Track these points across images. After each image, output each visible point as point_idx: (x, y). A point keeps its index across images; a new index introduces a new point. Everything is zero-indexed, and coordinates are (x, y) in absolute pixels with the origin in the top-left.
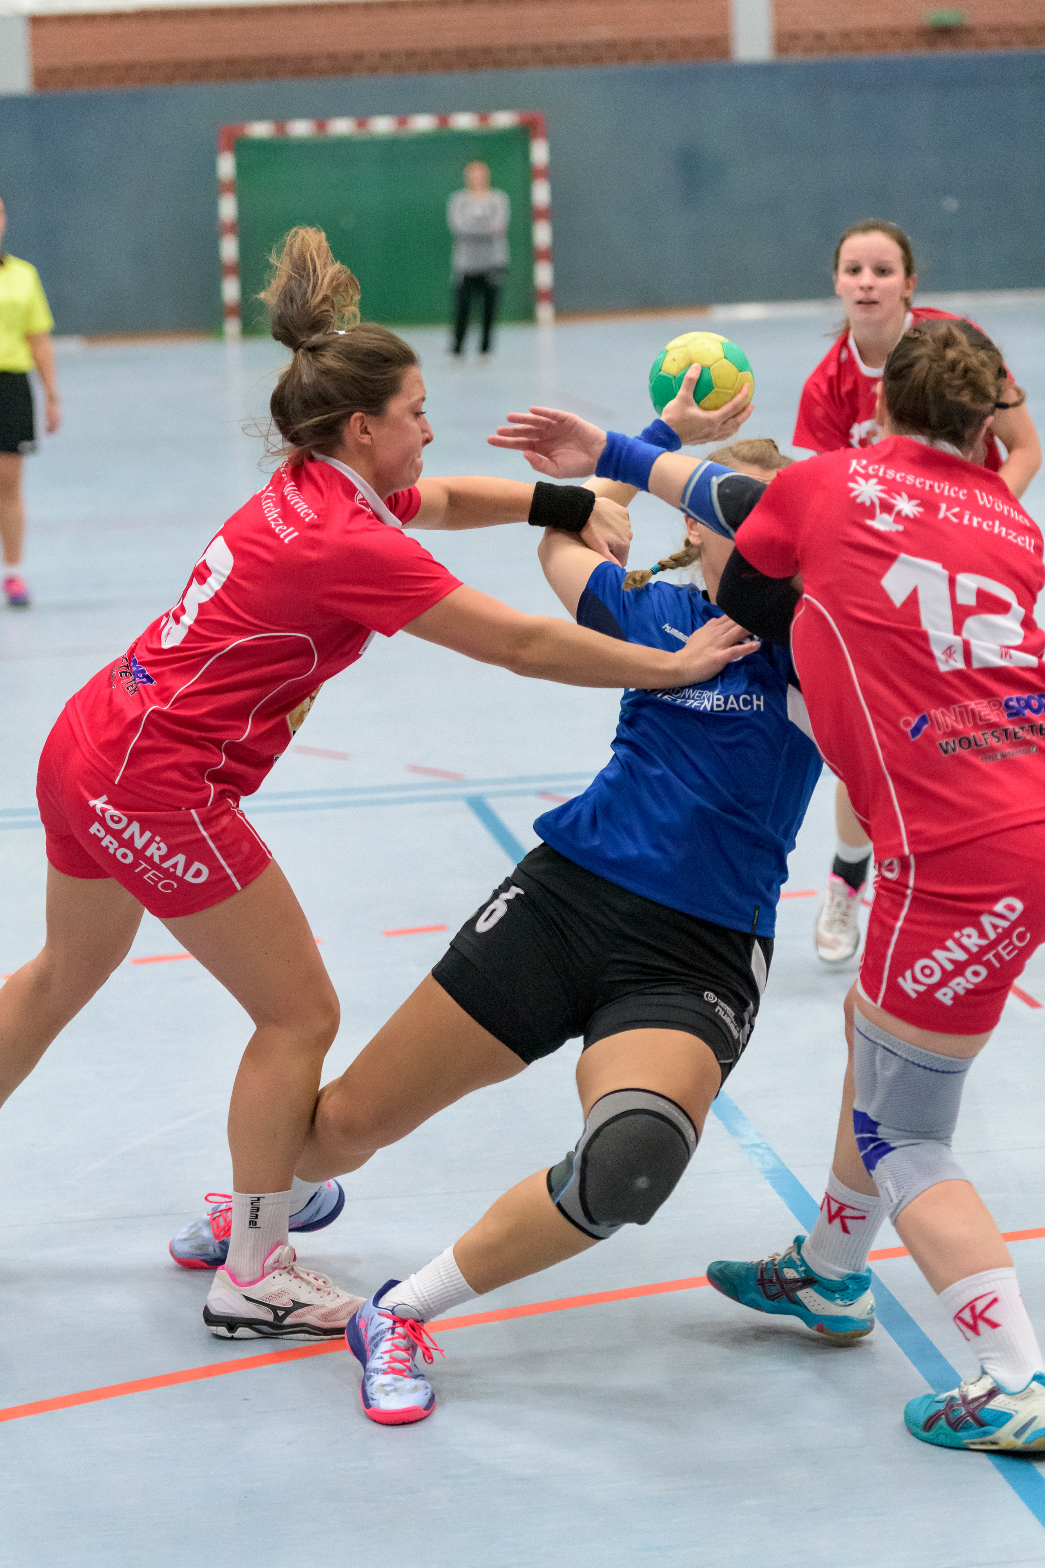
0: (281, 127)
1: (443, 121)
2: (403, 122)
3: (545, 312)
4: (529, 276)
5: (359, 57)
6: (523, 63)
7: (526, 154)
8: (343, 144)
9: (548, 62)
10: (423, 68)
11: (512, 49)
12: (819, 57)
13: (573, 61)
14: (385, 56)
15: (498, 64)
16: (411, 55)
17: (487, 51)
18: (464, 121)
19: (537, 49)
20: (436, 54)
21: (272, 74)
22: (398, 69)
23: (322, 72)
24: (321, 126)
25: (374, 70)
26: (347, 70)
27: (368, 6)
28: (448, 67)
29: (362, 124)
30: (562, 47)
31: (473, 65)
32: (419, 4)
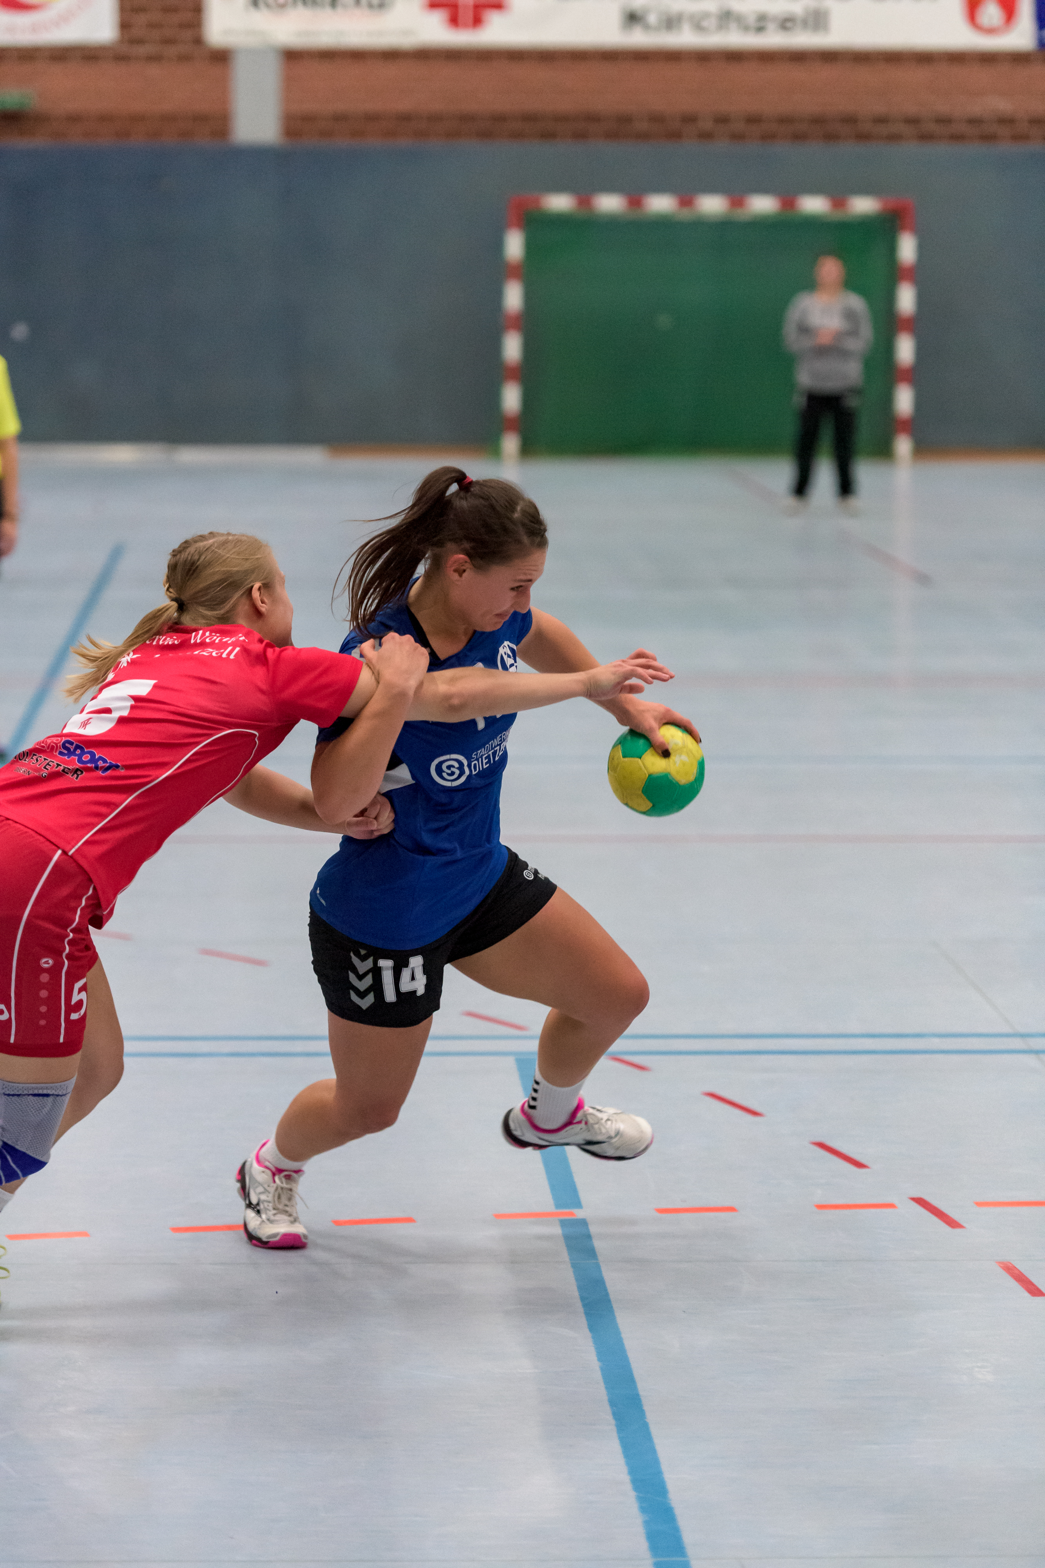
0: (584, 201)
1: (788, 203)
2: (737, 202)
3: (903, 446)
4: (888, 400)
5: (690, 119)
6: (894, 138)
7: (892, 248)
8: (663, 223)
9: (925, 137)
10: (768, 137)
11: (881, 120)
13: (957, 138)
14: (722, 120)
15: (863, 137)
16: (753, 120)
17: (850, 120)
18: (814, 205)
19: (912, 121)
20: (785, 120)
21: (580, 136)
22: (737, 137)
23: (644, 136)
24: (635, 202)
25: (706, 136)
26: (675, 135)
27: (703, 57)
28: (799, 137)
29: (686, 202)
30: (944, 120)
31: (831, 137)
32: (766, 57)
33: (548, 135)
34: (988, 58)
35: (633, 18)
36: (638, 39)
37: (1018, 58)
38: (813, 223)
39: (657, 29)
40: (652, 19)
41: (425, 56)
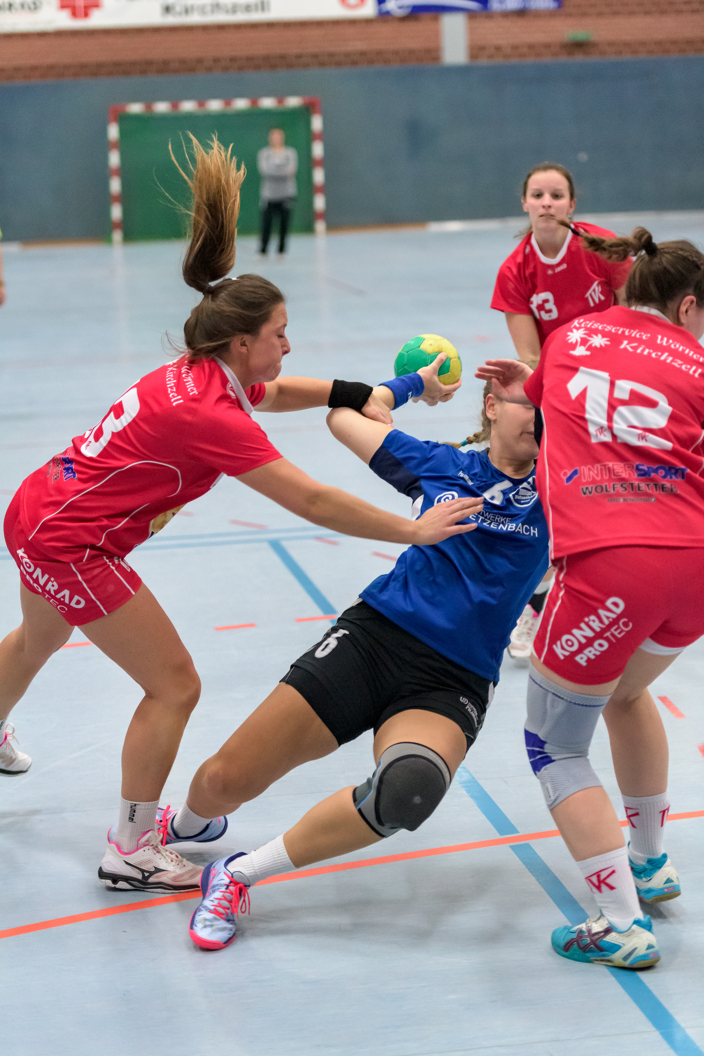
0: (149, 107)
1: (254, 103)
2: (228, 103)
3: (320, 226)
4: (310, 203)
5: (200, 61)
6: (306, 66)
7: (308, 124)
8: (189, 117)
9: (322, 64)
10: (241, 68)
11: (299, 56)
12: (498, 61)
13: (338, 64)
14: (216, 60)
15: (290, 66)
16: (233, 60)
17: (283, 57)
18: (268, 103)
19: (315, 56)
20: (250, 59)
21: (143, 72)
22: (226, 69)
23: (176, 71)
24: (175, 106)
25: (209, 69)
26: (192, 70)
27: (205, 28)
28: (257, 67)
29: (201, 104)
30: (331, 55)
31: (273, 67)
32: (238, 27)
33: (127, 73)
34: (353, 22)
35: (167, 9)
36: (171, 20)
37: (368, 21)
38: (267, 113)
39: (180, 14)
40: (178, 9)
41: (60, 34)
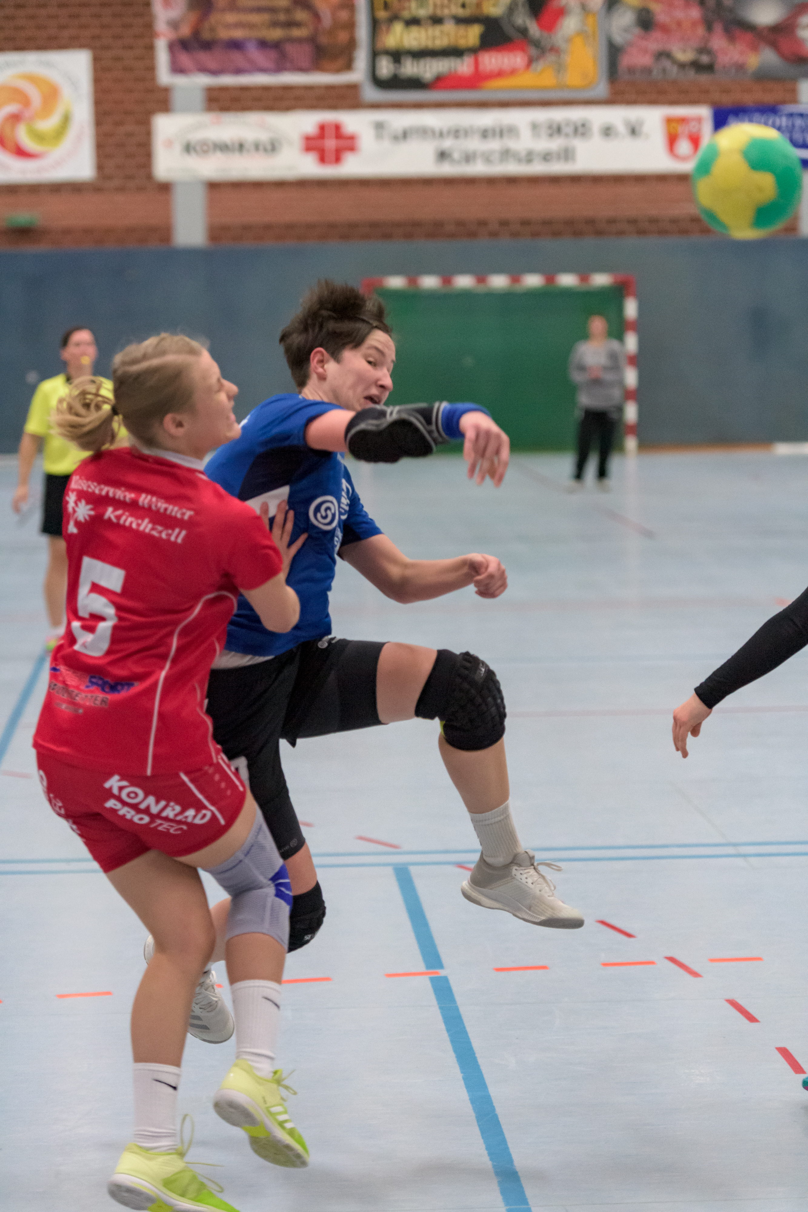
0: (413, 281)
1: (550, 279)
2: (516, 279)
3: (631, 443)
5: (483, 223)
6: (621, 233)
7: (620, 309)
8: (465, 295)
9: (642, 232)
10: (535, 235)
11: (612, 221)
13: (663, 232)
14: (504, 223)
15: (599, 233)
16: (525, 223)
17: (591, 222)
18: (567, 280)
19: (633, 221)
20: (547, 223)
21: (409, 236)
22: (515, 235)
23: (452, 236)
24: (447, 281)
25: (494, 235)
26: (472, 235)
27: (491, 181)
28: (556, 234)
29: (481, 280)
30: (653, 221)
31: (577, 234)
32: (534, 181)
33: (387, 236)
34: (682, 178)
35: (443, 155)
36: (447, 169)
38: (567, 293)
39: (459, 162)
40: (456, 156)
41: (303, 184)
